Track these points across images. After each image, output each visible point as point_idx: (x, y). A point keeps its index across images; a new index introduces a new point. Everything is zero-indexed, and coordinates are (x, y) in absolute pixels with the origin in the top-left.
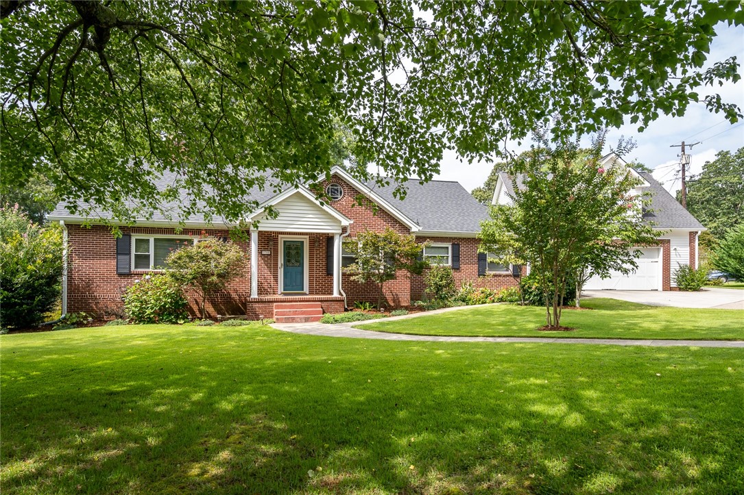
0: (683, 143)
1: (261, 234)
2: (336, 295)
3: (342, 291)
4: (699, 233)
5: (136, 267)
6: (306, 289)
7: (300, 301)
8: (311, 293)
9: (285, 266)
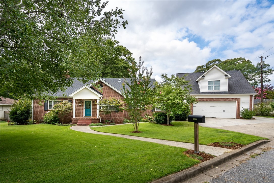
0: (262, 56)
1: (76, 100)
2: (97, 118)
3: (99, 117)
4: (254, 95)
5: (49, 108)
6: (92, 116)
7: (86, 119)
8: (93, 117)
9: (86, 109)
